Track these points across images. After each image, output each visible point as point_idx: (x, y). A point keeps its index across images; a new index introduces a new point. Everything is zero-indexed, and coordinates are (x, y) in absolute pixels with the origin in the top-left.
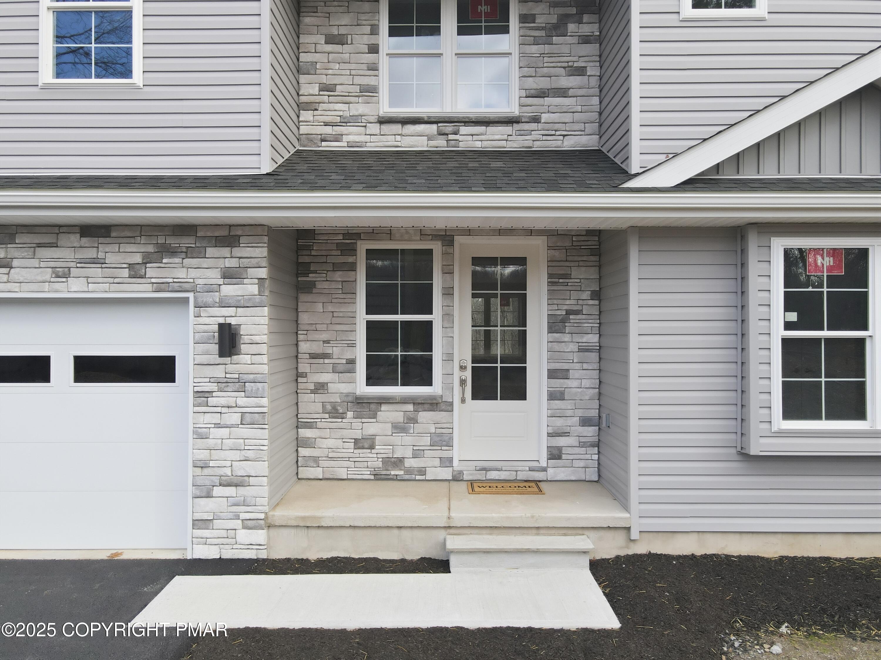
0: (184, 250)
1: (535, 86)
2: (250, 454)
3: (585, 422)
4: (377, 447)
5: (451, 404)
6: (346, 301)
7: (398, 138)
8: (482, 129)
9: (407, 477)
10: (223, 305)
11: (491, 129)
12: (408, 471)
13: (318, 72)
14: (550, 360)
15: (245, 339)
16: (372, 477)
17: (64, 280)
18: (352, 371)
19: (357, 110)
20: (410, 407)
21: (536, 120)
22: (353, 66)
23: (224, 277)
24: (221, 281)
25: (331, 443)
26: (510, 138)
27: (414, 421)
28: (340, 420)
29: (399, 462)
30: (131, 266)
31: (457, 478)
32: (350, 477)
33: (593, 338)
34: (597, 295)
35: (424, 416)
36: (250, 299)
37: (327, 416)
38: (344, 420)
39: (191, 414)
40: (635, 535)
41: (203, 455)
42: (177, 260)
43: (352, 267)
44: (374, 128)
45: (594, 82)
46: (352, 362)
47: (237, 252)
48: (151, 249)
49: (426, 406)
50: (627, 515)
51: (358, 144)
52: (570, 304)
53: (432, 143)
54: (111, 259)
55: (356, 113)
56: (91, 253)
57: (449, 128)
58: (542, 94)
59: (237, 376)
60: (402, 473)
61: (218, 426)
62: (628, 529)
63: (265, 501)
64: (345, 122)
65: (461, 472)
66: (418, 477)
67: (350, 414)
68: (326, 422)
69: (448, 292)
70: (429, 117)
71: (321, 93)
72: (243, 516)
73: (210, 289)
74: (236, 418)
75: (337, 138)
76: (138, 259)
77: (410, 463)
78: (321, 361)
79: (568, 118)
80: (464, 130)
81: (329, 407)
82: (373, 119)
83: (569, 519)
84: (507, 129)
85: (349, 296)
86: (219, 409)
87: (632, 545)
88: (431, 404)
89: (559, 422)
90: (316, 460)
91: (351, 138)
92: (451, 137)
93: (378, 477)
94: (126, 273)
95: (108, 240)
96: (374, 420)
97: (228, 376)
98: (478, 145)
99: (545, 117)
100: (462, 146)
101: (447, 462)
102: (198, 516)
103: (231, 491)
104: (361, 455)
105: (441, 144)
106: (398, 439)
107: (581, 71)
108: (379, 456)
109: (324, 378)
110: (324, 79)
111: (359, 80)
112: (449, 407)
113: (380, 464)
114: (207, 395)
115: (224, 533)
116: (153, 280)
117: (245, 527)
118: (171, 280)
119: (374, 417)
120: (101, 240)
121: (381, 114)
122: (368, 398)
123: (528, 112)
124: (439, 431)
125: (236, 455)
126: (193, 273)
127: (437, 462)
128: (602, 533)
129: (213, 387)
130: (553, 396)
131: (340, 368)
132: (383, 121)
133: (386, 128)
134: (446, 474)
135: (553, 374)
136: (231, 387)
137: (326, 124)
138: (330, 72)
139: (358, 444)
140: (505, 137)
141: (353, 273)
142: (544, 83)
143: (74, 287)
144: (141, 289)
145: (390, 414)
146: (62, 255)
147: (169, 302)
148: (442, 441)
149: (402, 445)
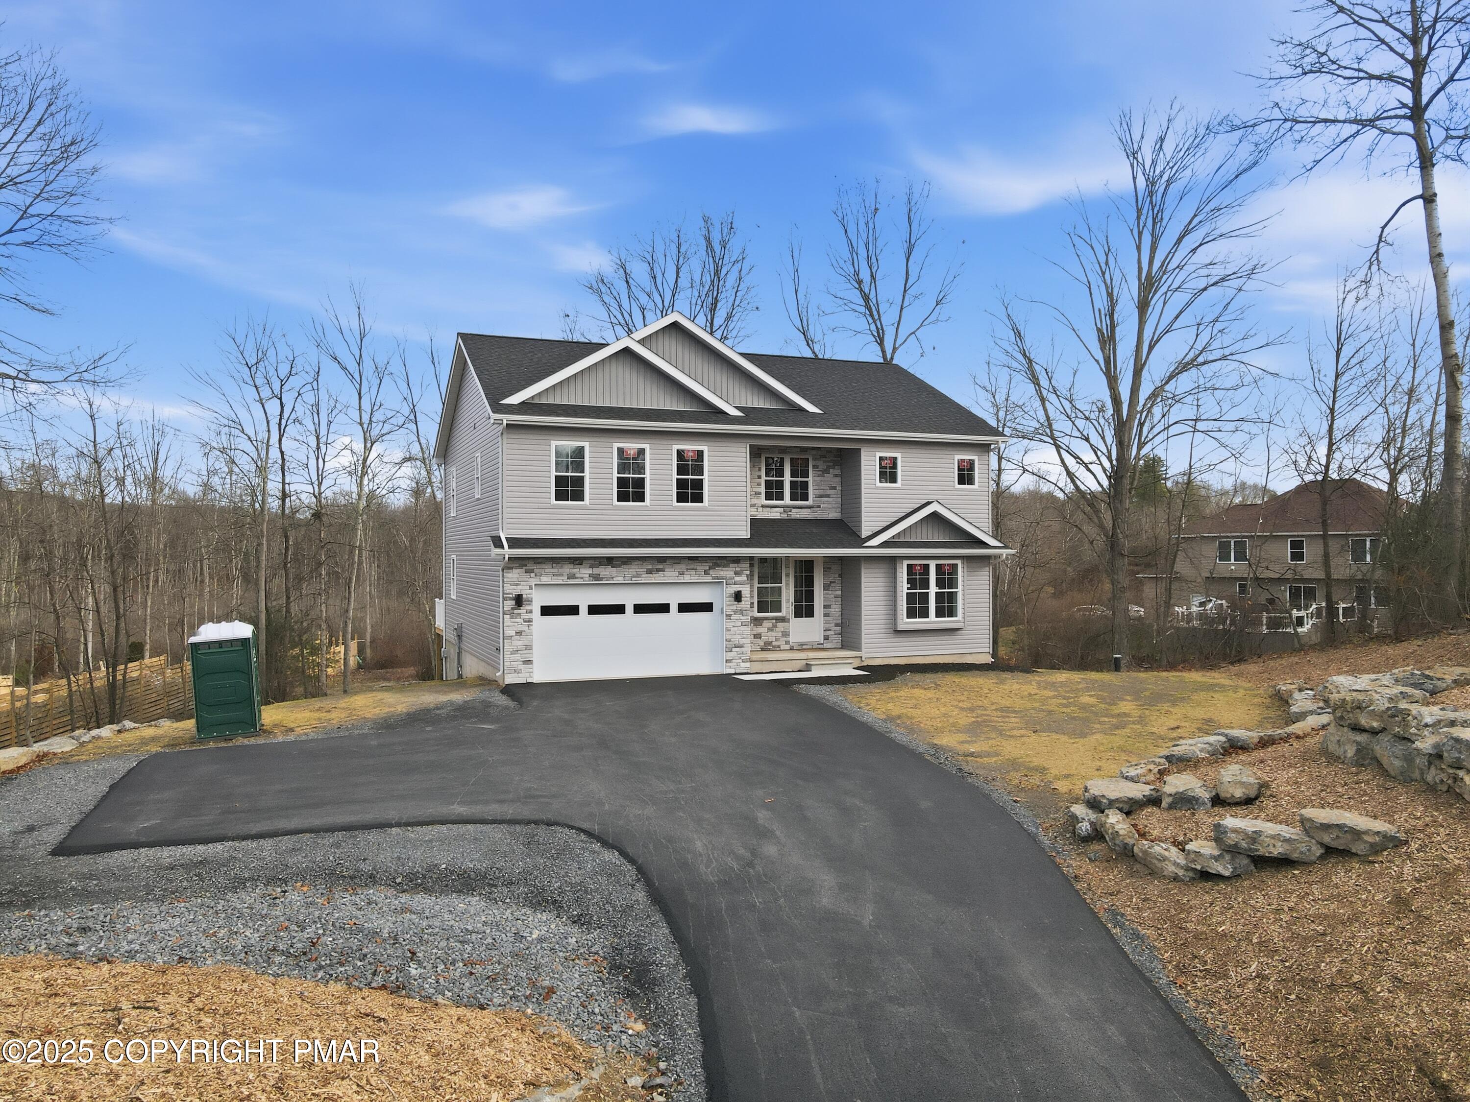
0: (722, 566)
1: (818, 493)
3: (837, 625)
4: (762, 637)
5: (788, 619)
7: (768, 514)
8: (799, 510)
9: (773, 649)
10: (735, 584)
11: (803, 510)
12: (774, 647)
14: (824, 601)
15: (743, 596)
17: (682, 576)
18: (753, 607)
19: (754, 502)
20: (773, 621)
21: (819, 507)
22: (753, 484)
23: (735, 574)
26: (810, 514)
27: (776, 626)
29: (770, 643)
30: (705, 571)
31: (791, 649)
33: (839, 592)
34: (840, 576)
35: (780, 624)
36: (744, 582)
38: (750, 627)
39: (725, 623)
40: (863, 659)
42: (720, 569)
44: (760, 509)
45: (839, 492)
46: (753, 603)
48: (711, 566)
49: (779, 621)
50: (861, 653)
51: (755, 516)
52: (831, 579)
53: (783, 515)
54: (698, 568)
56: (692, 566)
57: (785, 510)
58: (821, 496)
59: (740, 609)
60: (772, 647)
61: (734, 627)
62: (861, 657)
65: (793, 646)
66: (777, 649)
67: (752, 625)
69: (787, 575)
70: (779, 506)
72: (742, 658)
73: (731, 578)
74: (739, 624)
76: (707, 568)
77: (775, 643)
79: (830, 506)
80: (793, 510)
82: (760, 505)
83: (843, 655)
84: (809, 510)
85: (751, 577)
86: (734, 621)
88: (782, 620)
89: (828, 625)
92: (787, 513)
93: (762, 650)
94: (702, 573)
96: (761, 627)
97: (737, 609)
98: (798, 517)
99: (822, 506)
100: (792, 517)
101: (787, 643)
102: (728, 658)
103: (738, 649)
104: (757, 641)
106: (770, 634)
107: (835, 488)
108: (763, 641)
111: (754, 490)
112: (788, 621)
113: (763, 644)
114: (730, 616)
116: (712, 576)
117: (742, 662)
118: (718, 575)
119: (761, 625)
120: (695, 561)
121: (763, 503)
122: (759, 618)
123: (816, 504)
124: (784, 630)
126: (726, 573)
127: (784, 642)
130: (825, 615)
132: (763, 506)
133: (765, 509)
134: (788, 647)
135: (825, 607)
136: (738, 613)
139: (755, 636)
140: (808, 513)
142: (821, 492)
143: (687, 578)
144: (708, 579)
145: (767, 624)
146: (682, 567)
147: (718, 583)
148: (786, 634)
149: (771, 636)
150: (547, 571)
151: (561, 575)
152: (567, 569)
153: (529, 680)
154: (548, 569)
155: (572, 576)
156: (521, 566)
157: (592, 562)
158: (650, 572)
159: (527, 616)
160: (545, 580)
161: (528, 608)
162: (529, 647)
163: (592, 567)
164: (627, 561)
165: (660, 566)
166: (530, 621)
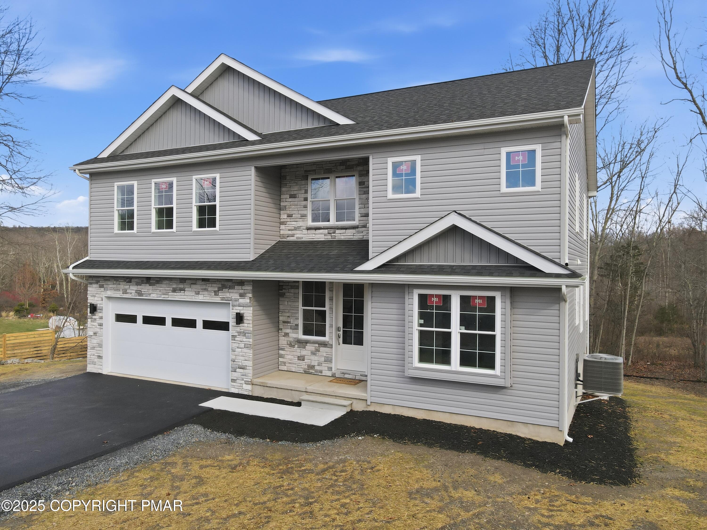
0: (229, 286)
1: (364, 212)
2: (247, 358)
4: (305, 360)
5: (332, 345)
6: (295, 301)
7: (314, 235)
8: (344, 231)
9: (316, 373)
10: (239, 306)
11: (348, 231)
12: (316, 371)
13: (287, 209)
15: (245, 318)
16: (304, 372)
17: (198, 295)
18: (297, 329)
19: (299, 224)
20: (317, 345)
21: (364, 226)
22: (299, 207)
23: (240, 296)
24: (239, 298)
25: (289, 357)
26: (355, 234)
27: (319, 351)
28: (292, 348)
29: (313, 367)
30: (215, 291)
31: (333, 376)
32: (296, 371)
35: (322, 349)
36: (247, 304)
37: (288, 346)
38: (294, 348)
39: (231, 343)
40: (369, 403)
41: (234, 357)
42: (227, 290)
43: (297, 288)
44: (305, 232)
46: (297, 325)
47: (244, 288)
48: (220, 286)
49: (323, 345)
50: (366, 395)
51: (300, 238)
53: (326, 237)
54: (210, 289)
55: (299, 226)
56: (204, 287)
57: (332, 231)
59: (243, 331)
60: (314, 371)
61: (238, 348)
62: (367, 400)
63: (251, 375)
64: (296, 229)
65: (335, 374)
66: (320, 374)
67: (296, 346)
68: (288, 348)
69: (331, 299)
70: (324, 227)
71: (287, 218)
72: (245, 380)
73: (236, 300)
74: (242, 345)
75: (293, 236)
76: (216, 289)
77: (317, 368)
78: (286, 324)
80: (338, 231)
81: (289, 343)
82: (305, 228)
83: (346, 394)
84: (354, 231)
85: (296, 299)
86: (238, 342)
87: (368, 407)
88: (324, 345)
90: (284, 363)
91: (297, 236)
92: (332, 235)
93: (306, 372)
94: (213, 294)
95: (208, 282)
96: (305, 349)
97: (241, 331)
98: (343, 238)
100: (337, 238)
101: (330, 369)
102: (232, 378)
103: (241, 370)
104: (300, 363)
105: (329, 238)
106: (313, 357)
108: (306, 364)
109: (288, 331)
110: (288, 212)
111: (301, 212)
113: (306, 367)
114: (235, 337)
115: (239, 385)
116: (221, 297)
117: (245, 384)
118: (225, 297)
119: (305, 348)
120: (207, 282)
121: (308, 226)
122: (302, 340)
123: (362, 223)
124: (327, 356)
125: (243, 358)
126: (231, 295)
127: (326, 368)
128: (358, 401)
129: (236, 334)
131: (293, 327)
132: (308, 229)
133: (309, 231)
134: (329, 373)
136: (242, 334)
137: (289, 230)
138: (291, 209)
139: (299, 358)
140: (352, 234)
141: (297, 290)
143: (200, 298)
144: (217, 299)
145: (310, 347)
146: (197, 287)
147: (225, 304)
148: (328, 360)
149: (314, 360)
150: (111, 286)
151: (118, 290)
152: (123, 286)
153: (100, 371)
154: (111, 285)
155: (125, 292)
156: (97, 282)
157: (136, 280)
158: (174, 291)
159: (100, 321)
160: (110, 293)
161: (100, 315)
162: (100, 345)
163: (137, 284)
164: (159, 280)
165: (181, 286)
166: (101, 325)
